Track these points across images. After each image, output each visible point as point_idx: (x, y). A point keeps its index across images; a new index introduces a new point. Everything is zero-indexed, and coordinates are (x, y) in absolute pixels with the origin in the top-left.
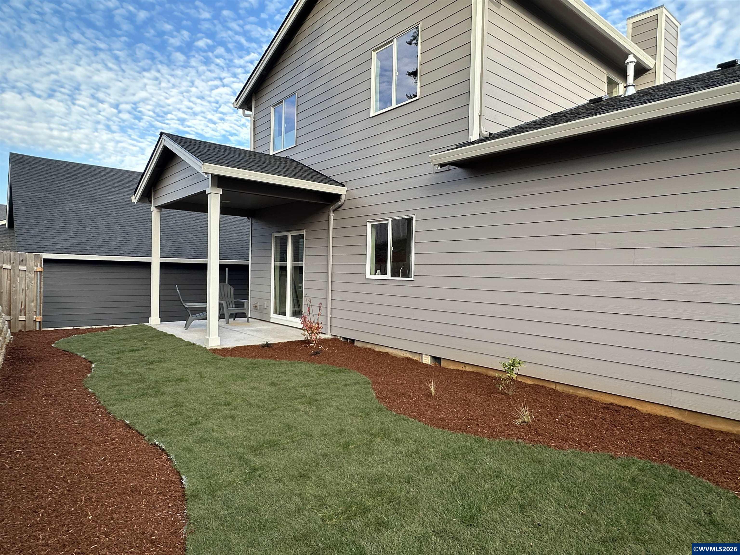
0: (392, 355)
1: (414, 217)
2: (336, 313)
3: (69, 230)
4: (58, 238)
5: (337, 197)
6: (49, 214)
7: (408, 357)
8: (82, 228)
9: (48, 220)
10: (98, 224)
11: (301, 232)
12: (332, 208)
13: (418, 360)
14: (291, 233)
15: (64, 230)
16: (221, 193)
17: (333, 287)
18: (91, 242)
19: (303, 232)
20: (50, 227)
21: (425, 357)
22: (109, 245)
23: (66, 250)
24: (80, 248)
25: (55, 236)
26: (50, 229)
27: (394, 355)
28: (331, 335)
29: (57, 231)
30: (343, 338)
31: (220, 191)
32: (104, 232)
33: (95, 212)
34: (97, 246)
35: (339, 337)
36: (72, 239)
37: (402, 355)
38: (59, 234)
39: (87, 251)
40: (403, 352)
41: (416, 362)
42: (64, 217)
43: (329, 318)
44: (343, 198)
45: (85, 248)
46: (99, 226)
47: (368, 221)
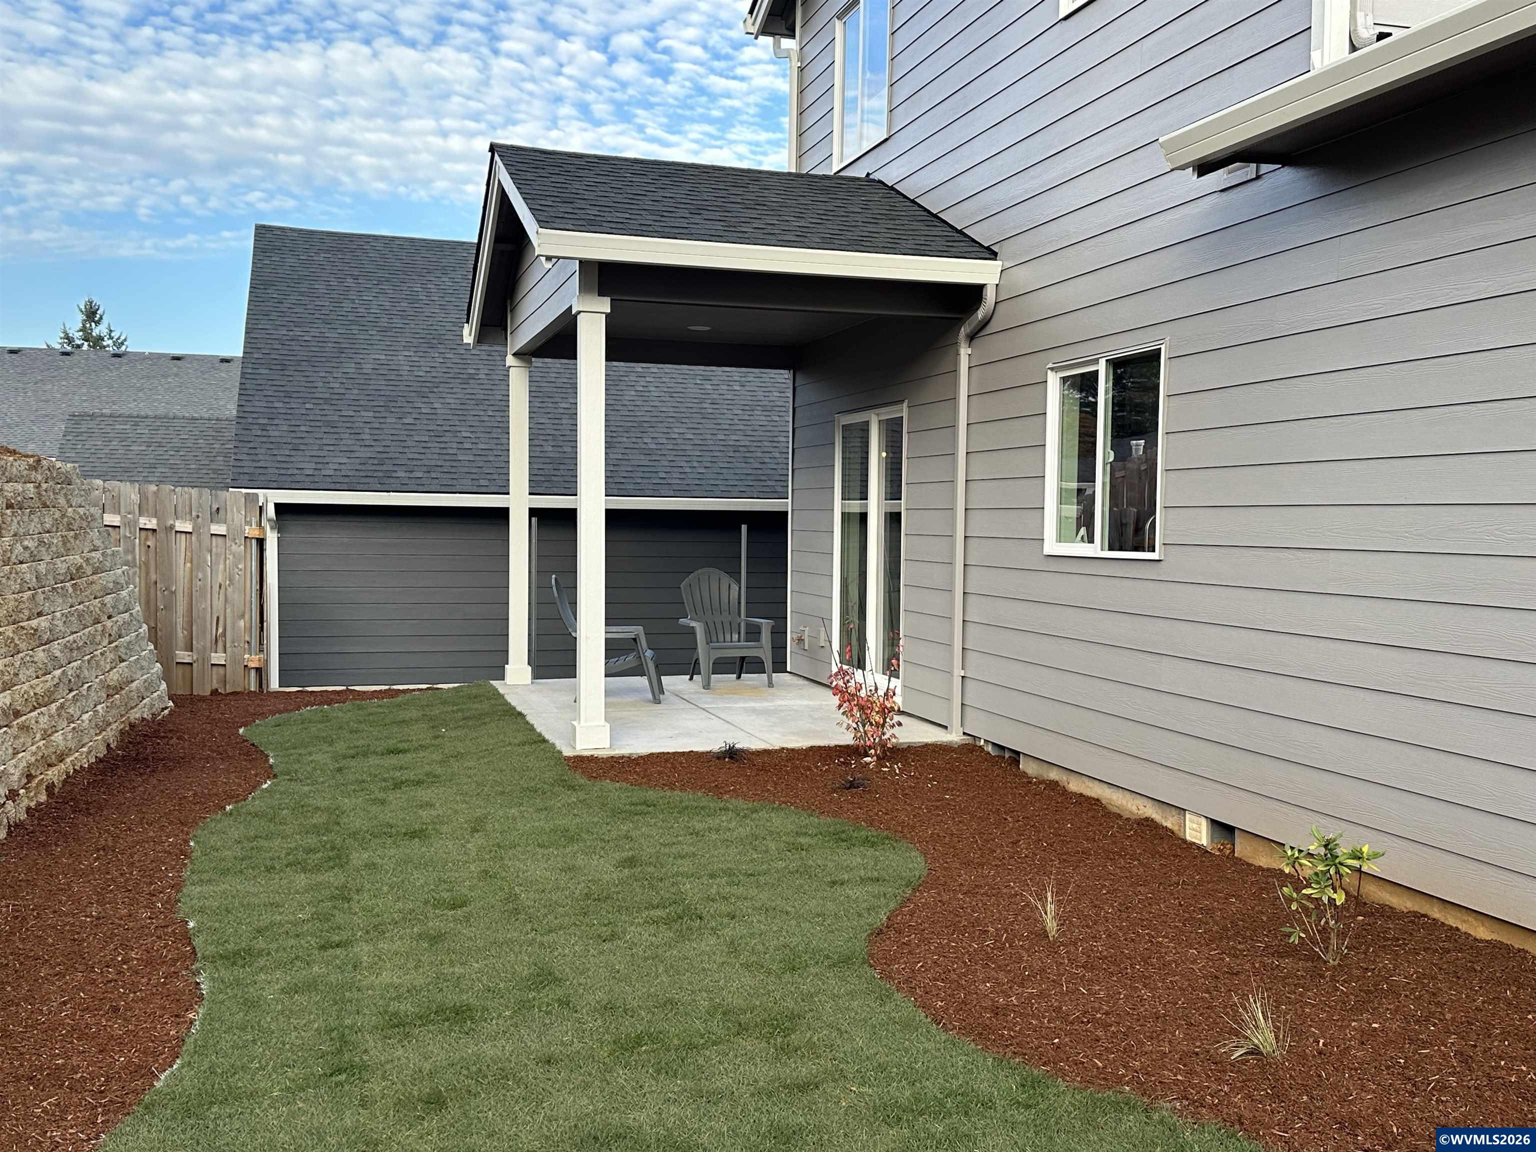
0: (1110, 807)
1: (1163, 347)
2: (977, 666)
3: (361, 425)
4: (332, 448)
5: (974, 293)
6: (321, 384)
7: (1147, 819)
8: (394, 420)
9: (316, 401)
10: (436, 406)
11: (897, 411)
12: (963, 331)
13: (1175, 829)
14: (878, 415)
15: (349, 425)
16: (609, 311)
17: (969, 581)
18: (411, 456)
19: (902, 411)
20: (319, 418)
21: (1192, 821)
22: (455, 464)
23: (346, 480)
24: (381, 474)
25: (325, 442)
26: (318, 424)
27: (1115, 810)
28: (964, 734)
29: (332, 431)
30: (994, 744)
31: (605, 305)
32: (448, 428)
33: (434, 374)
34: (425, 469)
35: (982, 742)
36: (366, 449)
37: (1134, 809)
38: (336, 436)
39: (398, 481)
40: (1140, 801)
41: (1168, 835)
42: (356, 391)
43: (957, 682)
44: (990, 296)
45: (394, 475)
46: (439, 411)
47: (1050, 365)
